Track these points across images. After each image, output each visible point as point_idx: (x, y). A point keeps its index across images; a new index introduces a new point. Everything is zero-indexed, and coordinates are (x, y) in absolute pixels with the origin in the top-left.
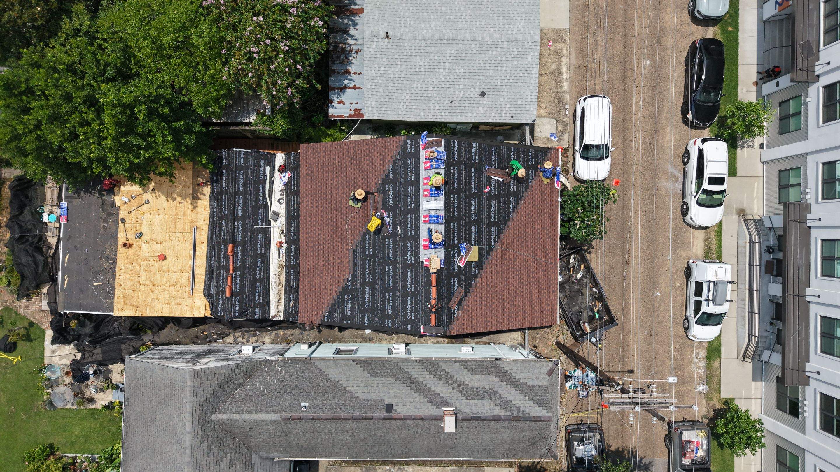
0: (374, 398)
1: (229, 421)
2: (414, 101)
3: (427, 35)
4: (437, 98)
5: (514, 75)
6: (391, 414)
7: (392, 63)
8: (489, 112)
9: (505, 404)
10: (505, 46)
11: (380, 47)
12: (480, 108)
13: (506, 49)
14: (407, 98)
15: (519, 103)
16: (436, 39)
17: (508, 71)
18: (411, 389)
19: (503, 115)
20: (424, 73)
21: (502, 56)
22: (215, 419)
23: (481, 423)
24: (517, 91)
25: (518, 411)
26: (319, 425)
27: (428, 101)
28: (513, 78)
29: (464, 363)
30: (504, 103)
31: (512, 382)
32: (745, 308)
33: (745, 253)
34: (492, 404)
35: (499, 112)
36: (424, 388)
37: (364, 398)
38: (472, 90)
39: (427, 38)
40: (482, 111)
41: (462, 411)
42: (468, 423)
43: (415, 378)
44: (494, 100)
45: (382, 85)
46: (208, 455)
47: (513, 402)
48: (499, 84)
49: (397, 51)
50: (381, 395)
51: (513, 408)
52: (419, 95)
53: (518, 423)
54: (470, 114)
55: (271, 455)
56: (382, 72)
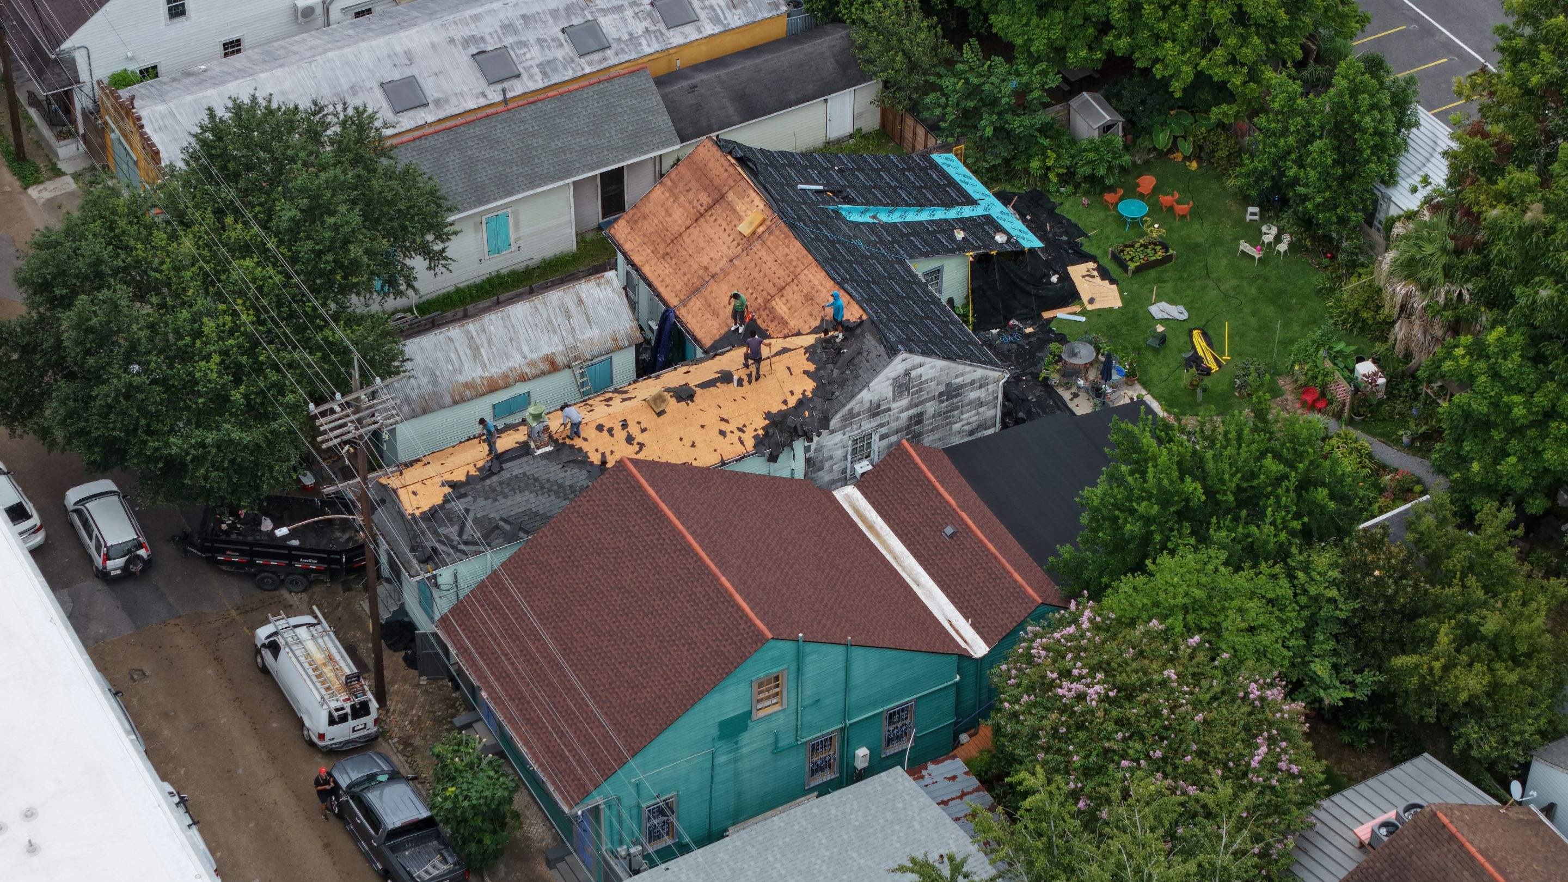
2: (839, 817)
4: (805, 836)
7: (909, 839)
8: (709, 859)
12: (726, 857)
19: (683, 866)
20: (850, 852)
27: (818, 827)
30: (694, 879)
35: (693, 866)
40: (720, 855)
44: (713, 875)
45: (903, 811)
52: (836, 827)
54: (738, 843)
56: (915, 823)
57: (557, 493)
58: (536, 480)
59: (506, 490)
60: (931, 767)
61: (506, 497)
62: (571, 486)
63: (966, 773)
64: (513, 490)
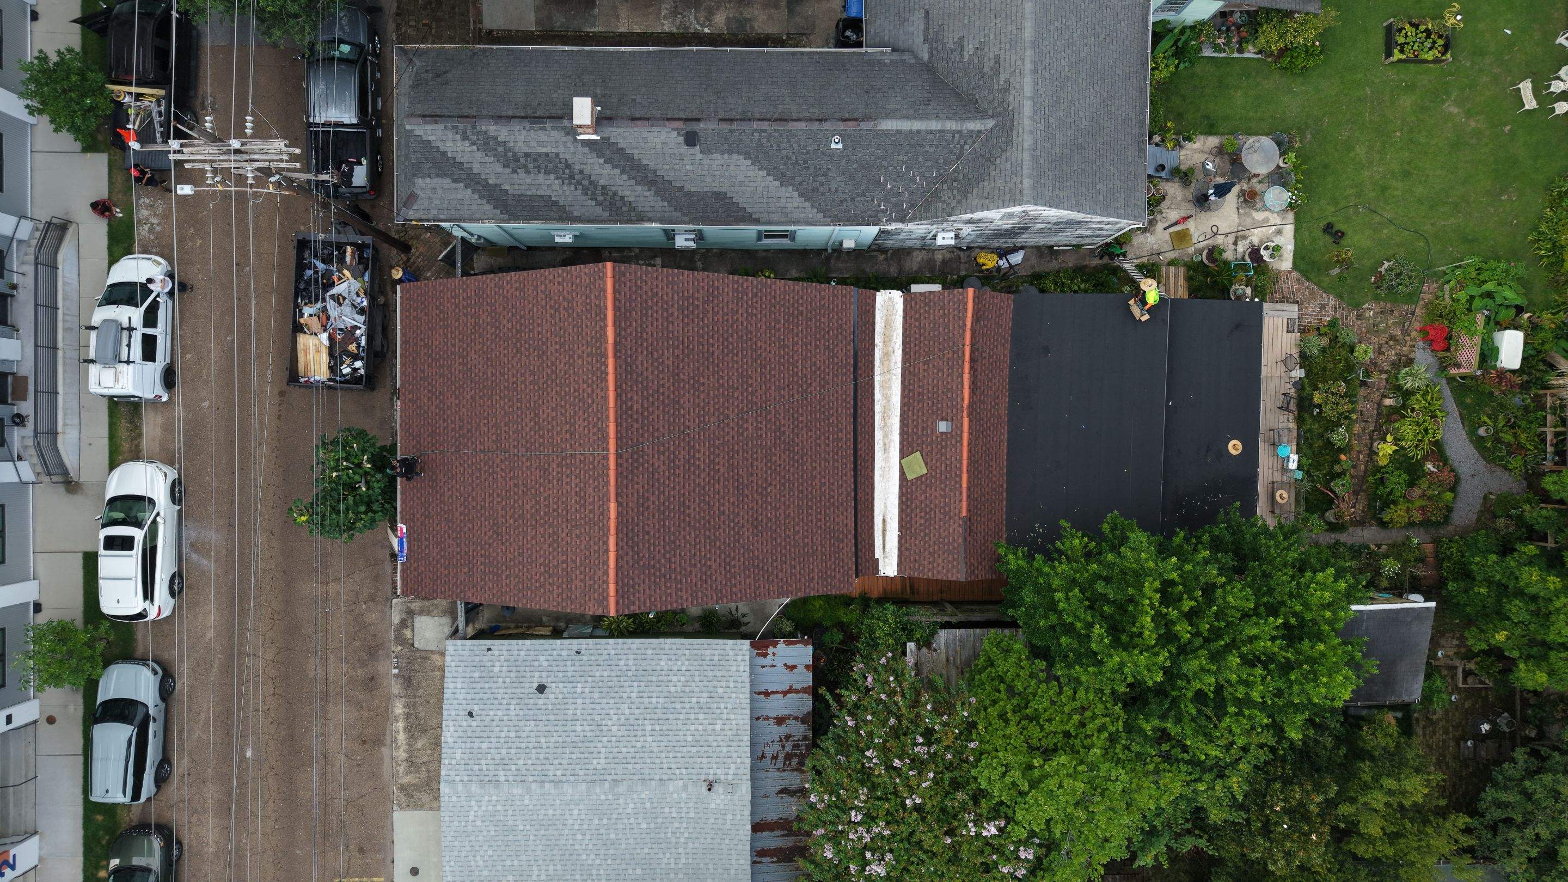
0: (717, 156)
1: (964, 116)
2: (663, 673)
3: (639, 788)
4: (622, 679)
5: (486, 723)
6: (689, 129)
7: (703, 738)
8: (530, 658)
9: (488, 145)
10: (502, 773)
11: (722, 766)
12: (545, 664)
13: (501, 767)
14: (675, 679)
15: (476, 675)
16: (625, 783)
17: (497, 729)
18: (655, 171)
19: (505, 653)
20: (646, 722)
21: (507, 757)
22: (987, 121)
23: (530, 112)
24: (481, 696)
25: (465, 132)
26: (811, 110)
27: (639, 673)
28: (489, 718)
29: (565, 215)
30: (504, 675)
31: (478, 183)
32: (64, 314)
33: (65, 414)
34: (511, 145)
35: (512, 659)
36: (633, 173)
37: (735, 156)
38: (560, 696)
39: (639, 783)
40: (542, 658)
41: (563, 133)
42: (553, 112)
43: (649, 190)
44: (522, 679)
45: (718, 700)
46: (998, 59)
47: (474, 148)
48: (512, 707)
49: (691, 760)
50: (706, 162)
51: (474, 138)
52: (654, 684)
53: (466, 111)
54: (564, 653)
55: (895, 56)
56: (719, 722)
57: (585, 191)
58: (568, 166)
59: (531, 166)
60: (781, 645)
61: (528, 172)
62: (604, 187)
63: (807, 667)
64: (538, 168)
